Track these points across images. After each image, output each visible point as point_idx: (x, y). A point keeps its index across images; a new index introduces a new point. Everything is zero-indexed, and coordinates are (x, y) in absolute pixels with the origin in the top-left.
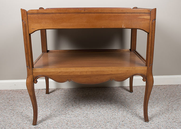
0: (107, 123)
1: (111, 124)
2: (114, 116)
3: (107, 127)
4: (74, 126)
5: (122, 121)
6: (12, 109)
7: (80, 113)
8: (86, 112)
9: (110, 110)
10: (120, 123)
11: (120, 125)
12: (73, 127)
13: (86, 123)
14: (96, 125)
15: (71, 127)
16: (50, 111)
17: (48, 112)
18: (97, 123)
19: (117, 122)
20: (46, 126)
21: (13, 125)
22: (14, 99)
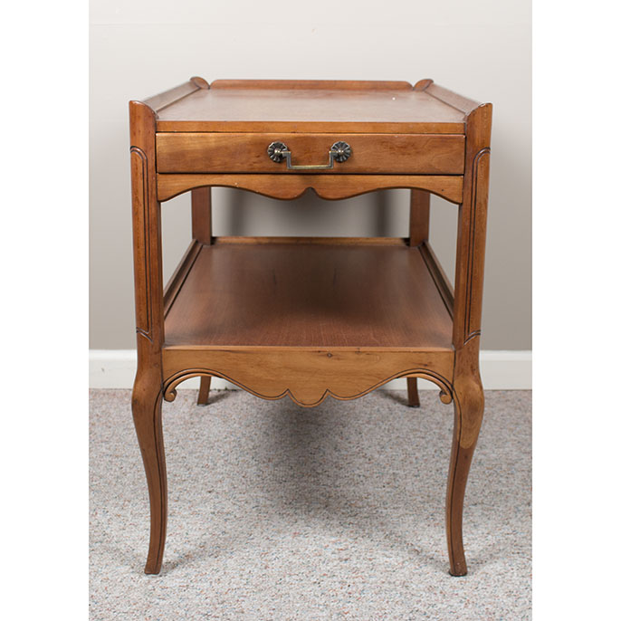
0: (473, 507)
1: (488, 510)
2: (495, 487)
3: (471, 518)
4: (354, 513)
5: (525, 502)
6: (109, 452)
7: (368, 474)
8: (391, 472)
9: (478, 468)
10: (520, 508)
11: (519, 516)
12: (350, 516)
13: (396, 506)
14: (431, 510)
15: (343, 513)
16: (255, 463)
17: (248, 467)
18: (435, 505)
19: (509, 504)
20: (254, 510)
21: (129, 502)
22: (110, 422)
